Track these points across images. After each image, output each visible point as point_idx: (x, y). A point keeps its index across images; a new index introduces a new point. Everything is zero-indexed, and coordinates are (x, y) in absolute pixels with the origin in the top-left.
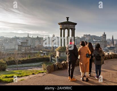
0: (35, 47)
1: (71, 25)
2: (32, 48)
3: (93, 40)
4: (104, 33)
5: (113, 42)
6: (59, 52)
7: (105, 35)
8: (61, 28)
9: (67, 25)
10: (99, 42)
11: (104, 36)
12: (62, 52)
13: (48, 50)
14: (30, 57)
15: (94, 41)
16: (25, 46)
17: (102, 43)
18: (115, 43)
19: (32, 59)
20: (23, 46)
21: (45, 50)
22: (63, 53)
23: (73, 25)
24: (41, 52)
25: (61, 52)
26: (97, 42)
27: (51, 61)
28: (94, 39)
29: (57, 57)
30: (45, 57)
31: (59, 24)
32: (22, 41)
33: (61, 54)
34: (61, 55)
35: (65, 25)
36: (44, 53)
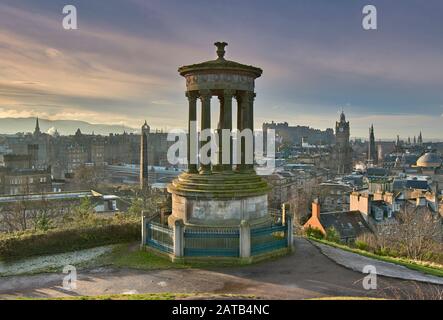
0: (68, 175)
1: (236, 78)
2: (55, 180)
3: (300, 145)
4: (343, 117)
5: (374, 153)
6: (184, 201)
7: (344, 126)
8: (192, 88)
9: (222, 76)
10: (324, 150)
11: (342, 130)
12: (199, 199)
13: (123, 187)
14: (44, 223)
15: (305, 149)
16: (24, 173)
17: (334, 156)
18: (380, 156)
19: (55, 236)
20: (16, 173)
21: (111, 185)
22: (202, 203)
23: (245, 78)
24: (96, 194)
25: (193, 198)
26: (316, 150)
27: (148, 242)
28: (305, 141)
29: (179, 223)
30: (116, 221)
31: (183, 74)
32: (9, 151)
33: (195, 208)
34: (194, 214)
35: (211, 78)
36: (107, 200)
